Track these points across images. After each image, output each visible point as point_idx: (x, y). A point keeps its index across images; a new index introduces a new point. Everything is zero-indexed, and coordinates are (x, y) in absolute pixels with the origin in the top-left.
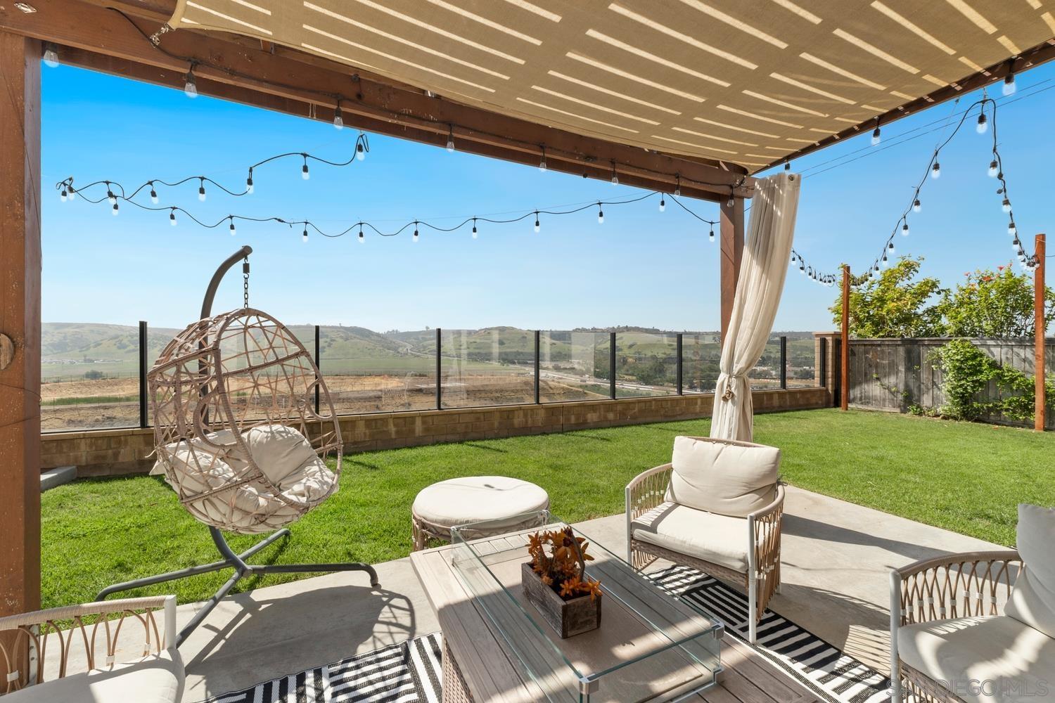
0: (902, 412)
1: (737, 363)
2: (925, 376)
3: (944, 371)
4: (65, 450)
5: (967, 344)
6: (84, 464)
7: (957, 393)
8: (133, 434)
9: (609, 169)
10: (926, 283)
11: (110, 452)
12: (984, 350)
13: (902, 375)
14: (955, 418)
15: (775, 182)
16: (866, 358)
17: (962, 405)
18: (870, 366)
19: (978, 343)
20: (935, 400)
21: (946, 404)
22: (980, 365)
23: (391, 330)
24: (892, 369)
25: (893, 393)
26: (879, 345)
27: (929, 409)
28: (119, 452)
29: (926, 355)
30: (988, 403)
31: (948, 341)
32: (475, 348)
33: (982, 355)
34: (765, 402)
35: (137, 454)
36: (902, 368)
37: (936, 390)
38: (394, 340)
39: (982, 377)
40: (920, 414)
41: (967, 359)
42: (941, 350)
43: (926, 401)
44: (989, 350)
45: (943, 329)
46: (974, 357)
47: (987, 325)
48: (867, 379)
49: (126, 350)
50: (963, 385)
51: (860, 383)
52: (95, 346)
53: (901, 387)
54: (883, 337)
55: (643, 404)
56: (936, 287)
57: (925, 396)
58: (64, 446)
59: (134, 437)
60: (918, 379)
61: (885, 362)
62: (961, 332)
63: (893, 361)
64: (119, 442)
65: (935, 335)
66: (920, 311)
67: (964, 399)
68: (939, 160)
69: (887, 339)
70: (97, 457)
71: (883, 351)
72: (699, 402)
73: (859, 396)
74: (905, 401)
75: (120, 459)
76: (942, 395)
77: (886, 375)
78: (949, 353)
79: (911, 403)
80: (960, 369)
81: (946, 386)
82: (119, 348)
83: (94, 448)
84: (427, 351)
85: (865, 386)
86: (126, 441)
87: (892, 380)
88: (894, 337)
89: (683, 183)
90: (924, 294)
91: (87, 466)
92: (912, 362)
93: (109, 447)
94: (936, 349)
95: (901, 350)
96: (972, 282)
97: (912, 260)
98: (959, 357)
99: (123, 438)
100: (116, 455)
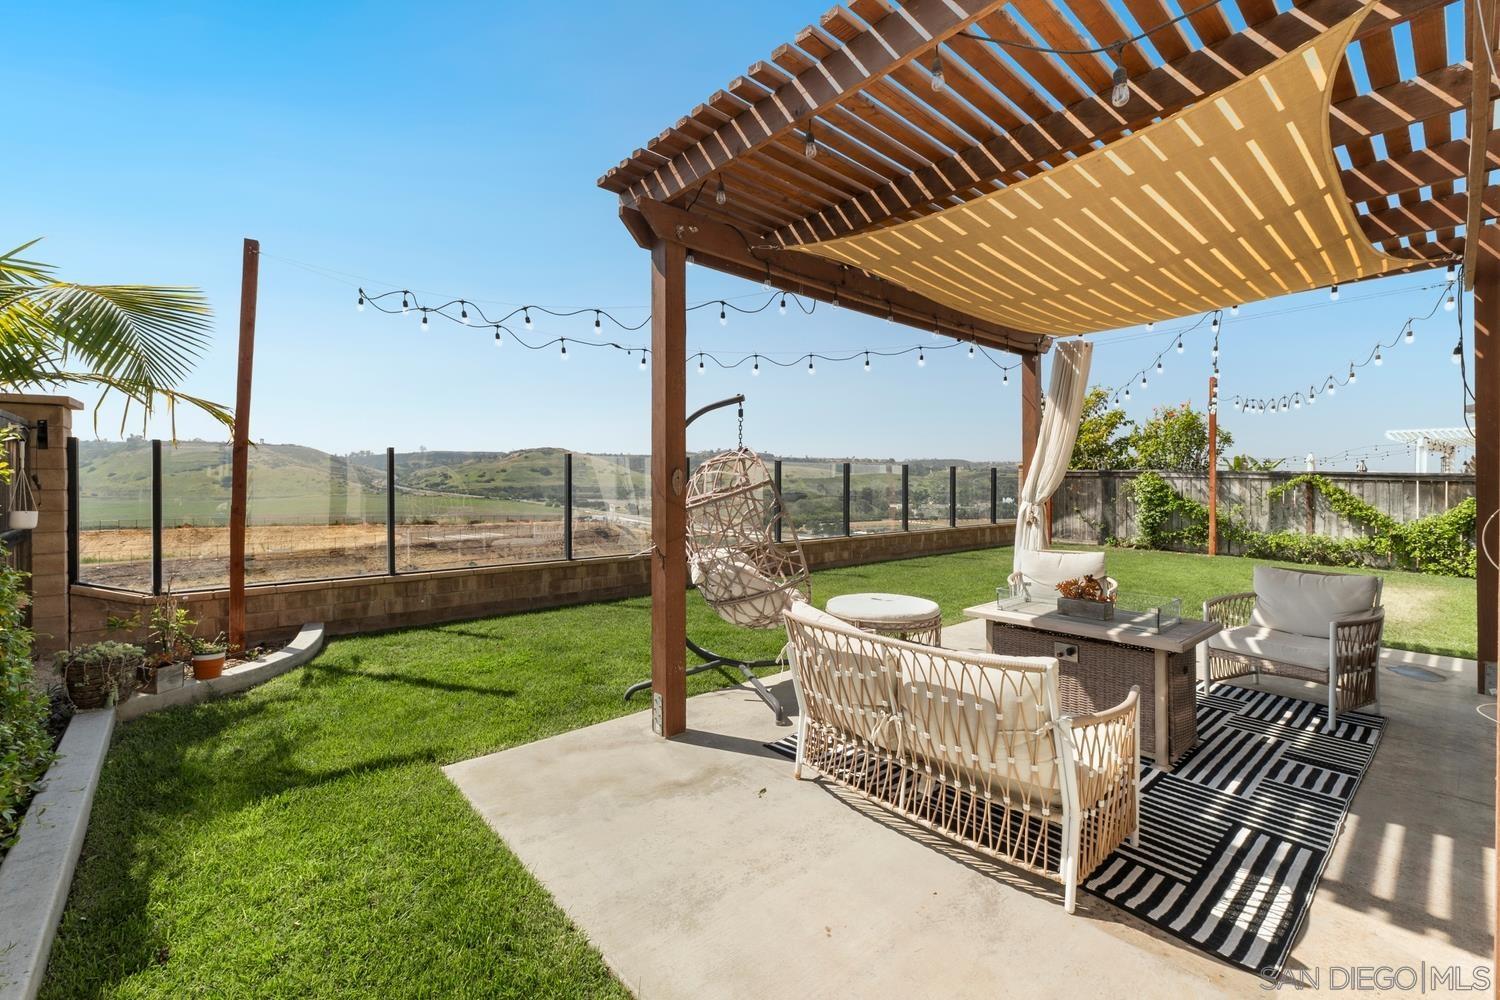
0: (1100, 544)
1: (1041, 492)
2: (1119, 508)
3: (1136, 503)
4: (310, 603)
5: (1156, 476)
6: (331, 619)
7: (1148, 523)
8: (384, 582)
9: (968, 332)
10: (1115, 415)
11: (359, 604)
12: (1168, 482)
13: (1100, 507)
14: (1146, 548)
15: (1074, 347)
16: (1067, 491)
17: (1151, 535)
18: (1071, 498)
19: (1164, 475)
20: (1128, 530)
21: (1138, 535)
22: (1167, 496)
23: (357, 452)
24: (1091, 502)
25: (1091, 525)
26: (1080, 477)
27: (1124, 540)
28: (368, 605)
29: (1121, 487)
30: (1172, 532)
31: (1140, 473)
32: (504, 480)
33: (1167, 487)
34: (979, 538)
35: (387, 607)
36: (1099, 501)
37: (1129, 521)
38: (365, 467)
39: (1168, 508)
40: (1116, 545)
41: (1156, 491)
42: (1134, 481)
43: (1121, 532)
44: (1173, 482)
45: (1133, 462)
46: (1162, 488)
47: (1170, 458)
48: (1069, 513)
50: (1152, 515)
51: (1062, 517)
53: (1099, 519)
54: (1080, 468)
55: (874, 542)
56: (1123, 418)
57: (1120, 527)
58: (310, 598)
59: (385, 586)
60: (1114, 511)
61: (1085, 494)
62: (1149, 465)
63: (1092, 493)
64: (368, 593)
65: (1125, 468)
66: (1109, 443)
67: (1153, 529)
68: (1183, 340)
69: (1085, 471)
70: (345, 611)
71: (1082, 483)
72: (923, 537)
73: (1060, 529)
74: (1102, 534)
75: (370, 613)
76: (1134, 528)
77: (1086, 508)
78: (1141, 485)
79: (1108, 535)
80: (1150, 500)
81: (1138, 518)
83: (342, 600)
84: (423, 485)
85: (1067, 520)
86: (376, 590)
87: (1091, 513)
88: (1091, 468)
89: (1011, 343)
90: (1113, 425)
91: (334, 621)
92: (1109, 493)
93: (358, 599)
94: (1129, 481)
95: (1099, 481)
96: (1159, 417)
97: (1101, 390)
98: (1149, 489)
99: (372, 588)
100: (365, 608)
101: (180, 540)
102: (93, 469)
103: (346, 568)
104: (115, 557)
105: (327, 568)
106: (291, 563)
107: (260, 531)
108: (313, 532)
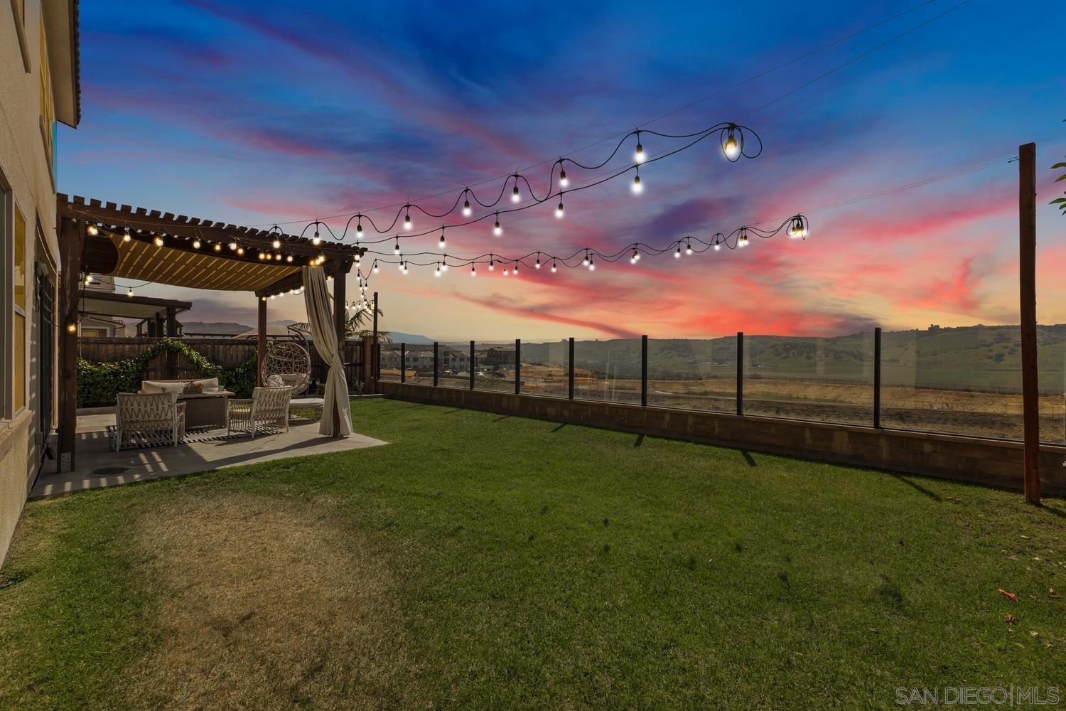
49: (781, 357)
52: (760, 354)
82: (776, 355)
101: (893, 395)
102: (907, 349)
103: (990, 430)
104: (854, 401)
105: (971, 428)
106: (940, 419)
107: (951, 394)
108: (996, 399)
